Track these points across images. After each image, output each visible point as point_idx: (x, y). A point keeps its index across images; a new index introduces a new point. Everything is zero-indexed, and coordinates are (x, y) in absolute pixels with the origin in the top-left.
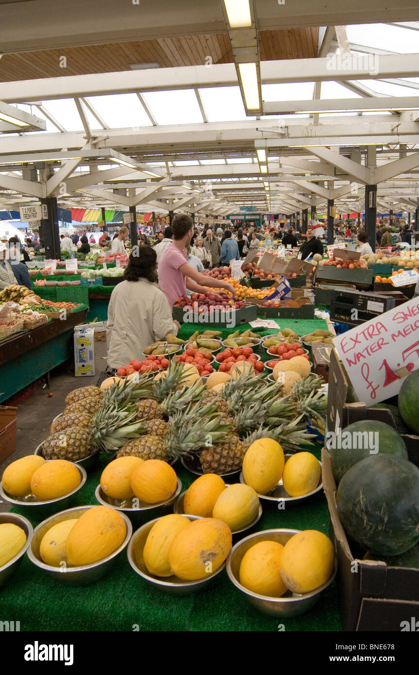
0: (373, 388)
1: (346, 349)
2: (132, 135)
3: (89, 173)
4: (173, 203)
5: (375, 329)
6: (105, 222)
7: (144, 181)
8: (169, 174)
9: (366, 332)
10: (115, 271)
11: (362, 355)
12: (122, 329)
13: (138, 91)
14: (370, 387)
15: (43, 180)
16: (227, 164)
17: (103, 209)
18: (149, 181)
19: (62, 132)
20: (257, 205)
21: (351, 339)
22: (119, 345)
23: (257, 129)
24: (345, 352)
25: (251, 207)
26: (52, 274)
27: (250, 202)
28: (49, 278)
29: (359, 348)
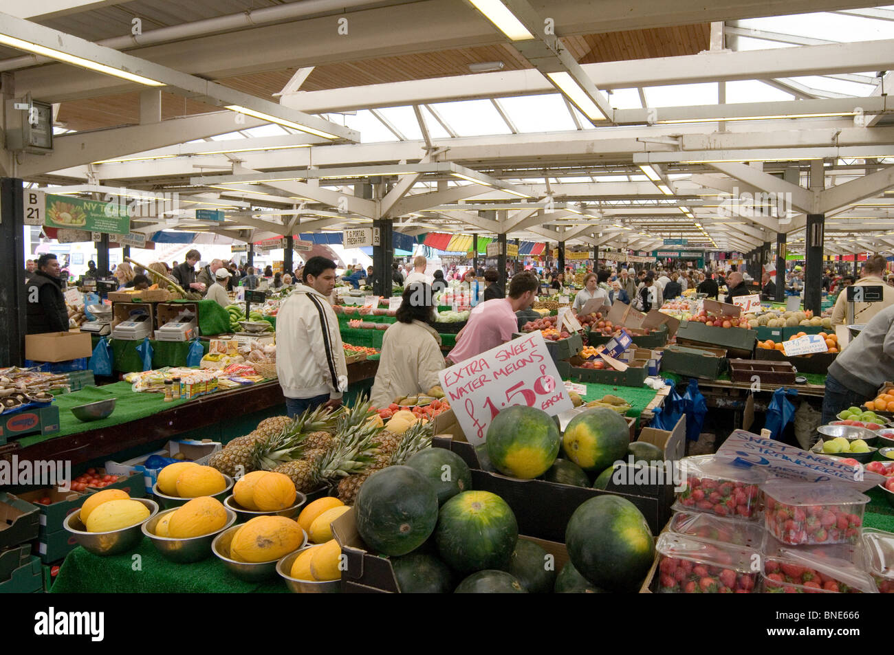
0: (479, 426)
1: (449, 382)
2: (479, 146)
3: (436, 190)
4: (565, 231)
5: (478, 366)
6: (477, 254)
7: (519, 200)
8: (549, 193)
9: (469, 368)
10: (447, 315)
11: (464, 390)
12: (386, 376)
13: (492, 96)
14: (477, 425)
15: (378, 198)
16: (630, 181)
17: (475, 235)
18: (525, 201)
19: (402, 140)
20: (689, 238)
21: (455, 373)
22: (380, 394)
23: (637, 139)
24: (448, 386)
25: (681, 240)
26: (371, 313)
27: (679, 234)
28: (366, 318)
29: (462, 383)
